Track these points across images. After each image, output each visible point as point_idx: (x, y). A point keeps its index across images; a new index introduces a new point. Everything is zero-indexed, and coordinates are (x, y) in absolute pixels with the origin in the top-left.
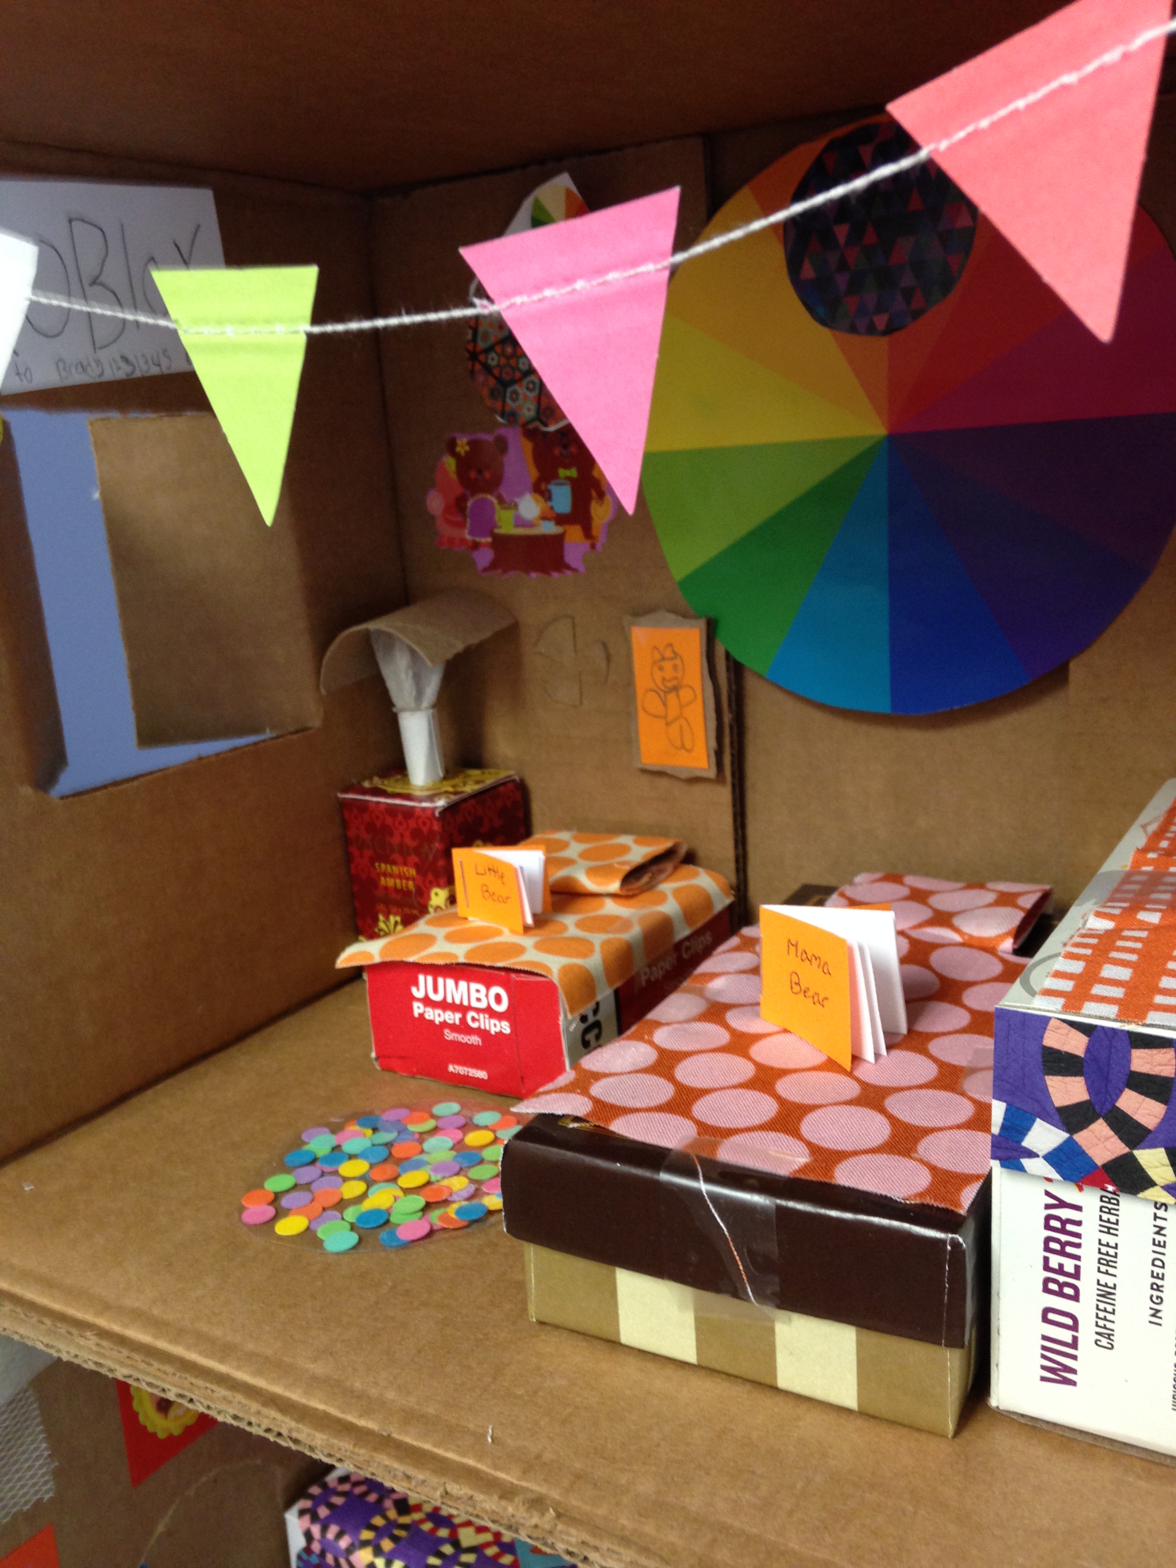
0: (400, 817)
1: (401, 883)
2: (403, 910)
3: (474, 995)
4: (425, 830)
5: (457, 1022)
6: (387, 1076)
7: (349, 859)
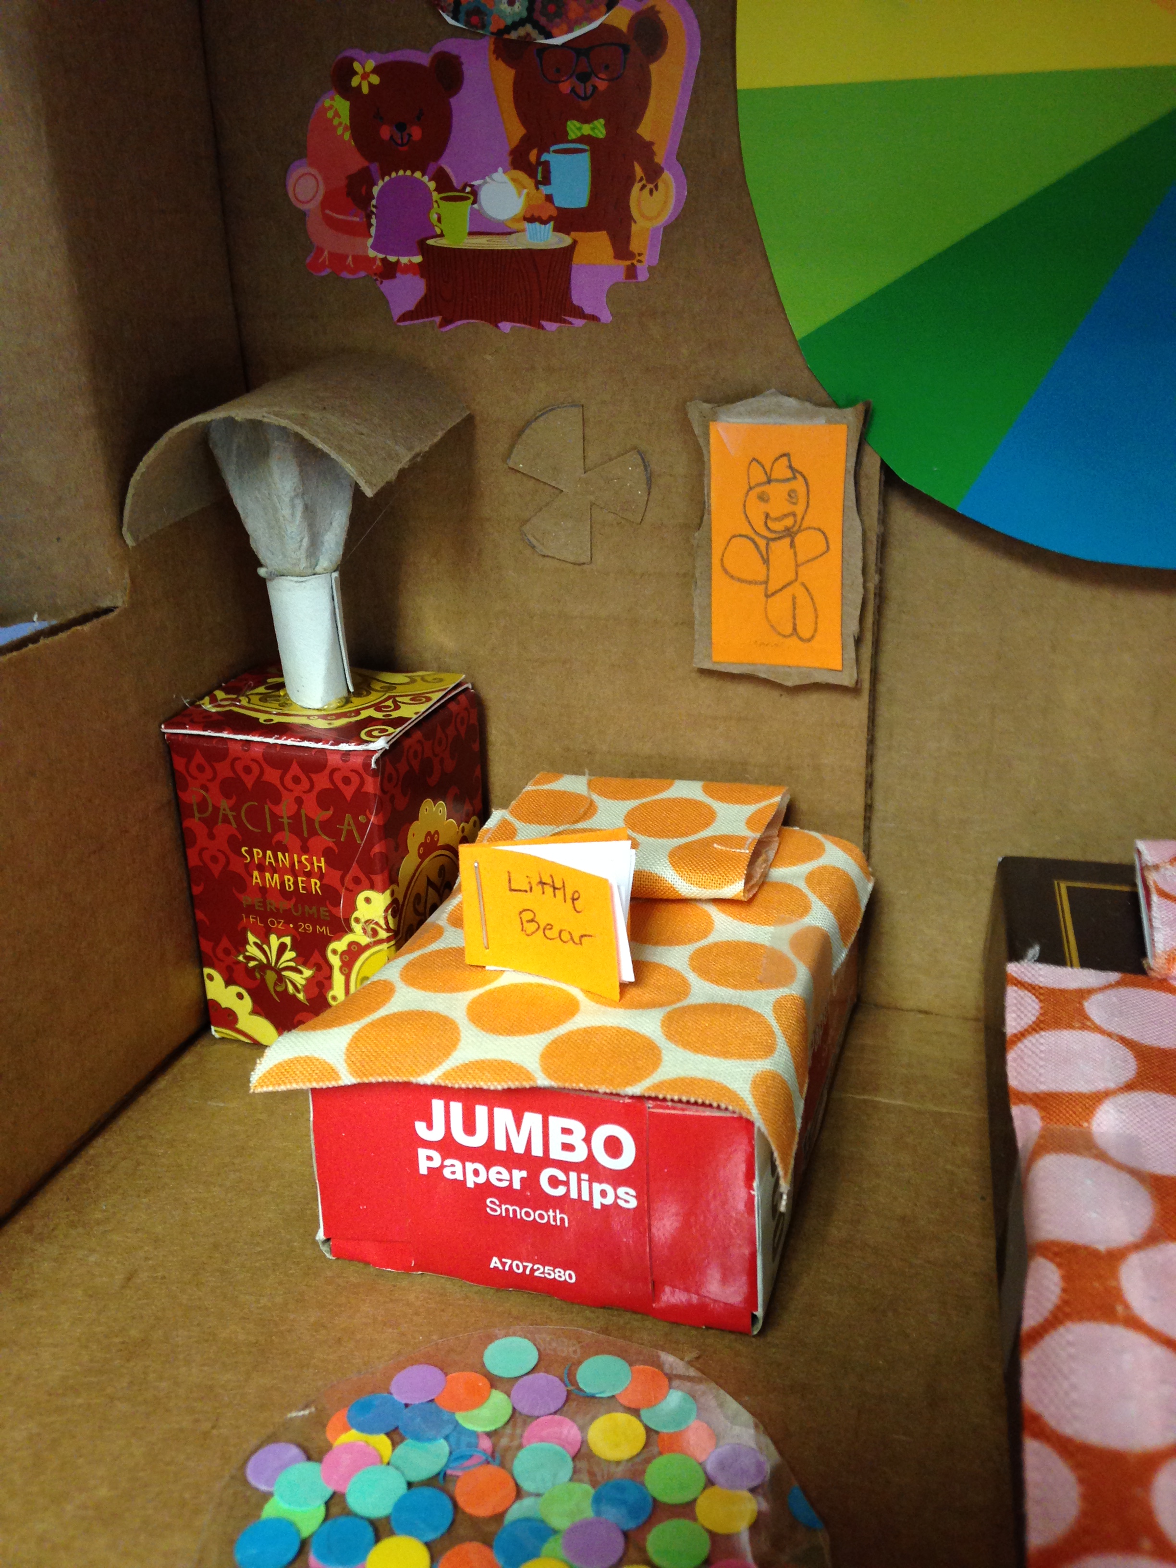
0: (295, 769)
1: (296, 883)
2: (296, 927)
3: (556, 1139)
4: (348, 792)
5: (517, 1185)
6: (353, 1272)
7: (184, 839)
